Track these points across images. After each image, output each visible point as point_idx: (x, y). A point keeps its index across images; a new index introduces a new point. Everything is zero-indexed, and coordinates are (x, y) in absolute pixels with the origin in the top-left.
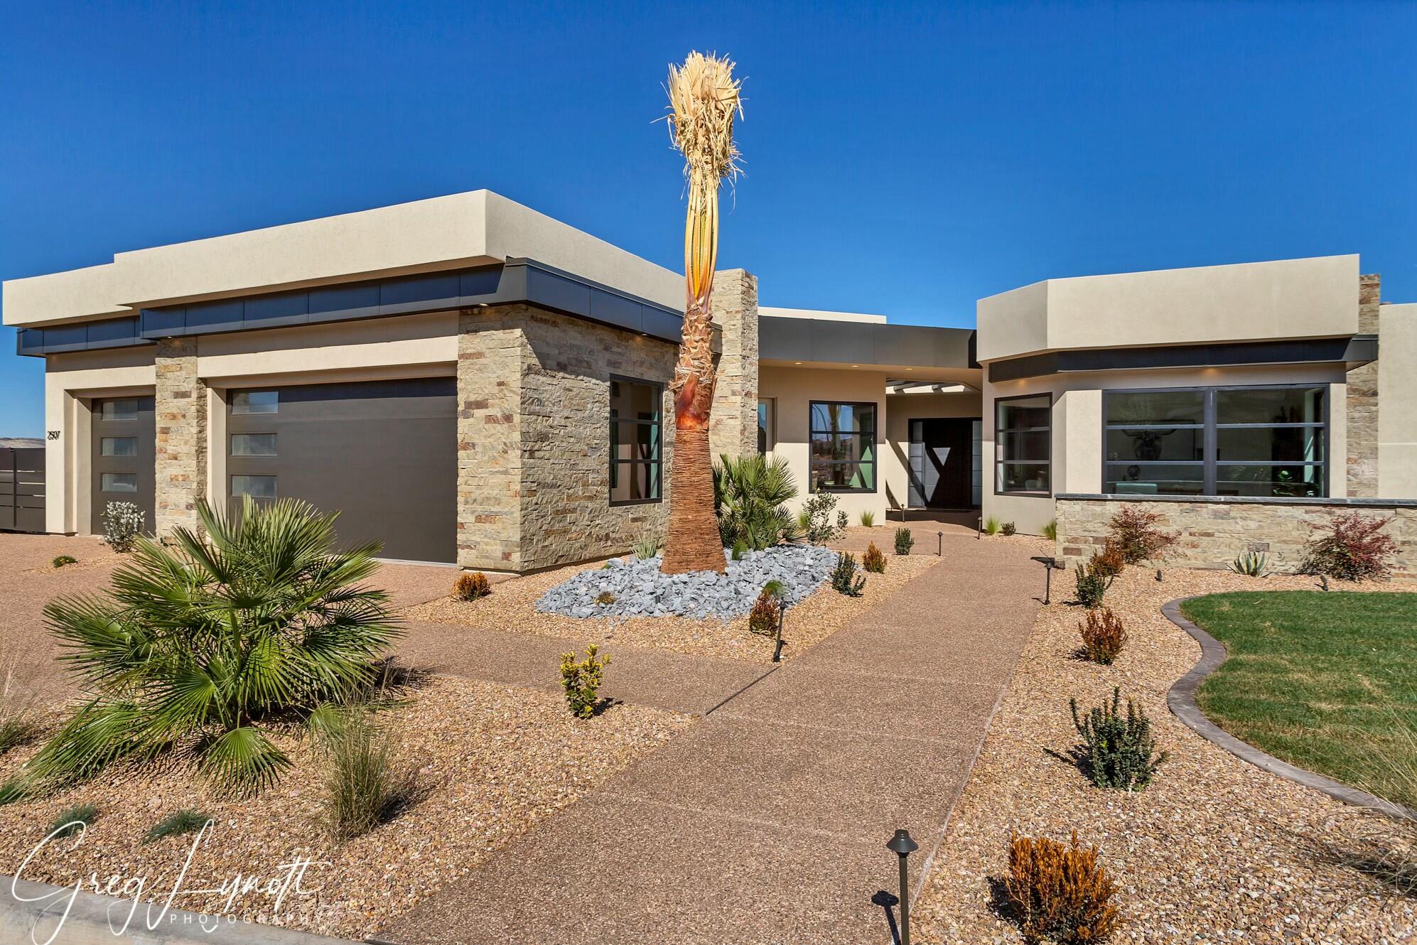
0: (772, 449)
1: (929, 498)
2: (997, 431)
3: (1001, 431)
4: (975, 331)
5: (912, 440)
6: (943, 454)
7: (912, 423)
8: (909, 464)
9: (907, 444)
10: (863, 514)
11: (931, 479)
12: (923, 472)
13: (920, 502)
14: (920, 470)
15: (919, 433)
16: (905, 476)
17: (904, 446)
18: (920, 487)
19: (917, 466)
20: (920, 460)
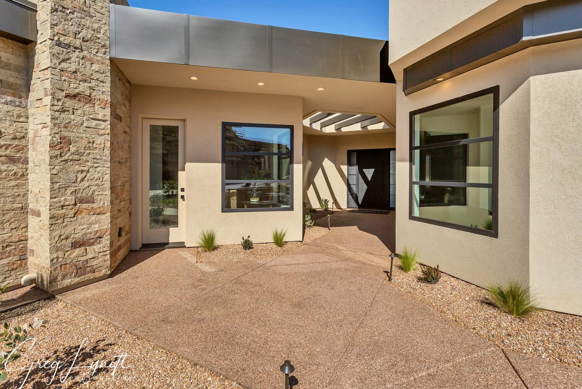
0: (183, 170)
1: (360, 203)
2: (412, 148)
3: (417, 148)
4: (387, 43)
5: (349, 164)
6: (369, 173)
7: (350, 153)
8: (348, 181)
9: (346, 166)
10: (275, 232)
11: (362, 190)
12: (358, 185)
13: (354, 205)
14: (355, 183)
15: (354, 160)
16: (345, 188)
17: (344, 168)
18: (355, 196)
19: (353, 181)
20: (355, 177)
